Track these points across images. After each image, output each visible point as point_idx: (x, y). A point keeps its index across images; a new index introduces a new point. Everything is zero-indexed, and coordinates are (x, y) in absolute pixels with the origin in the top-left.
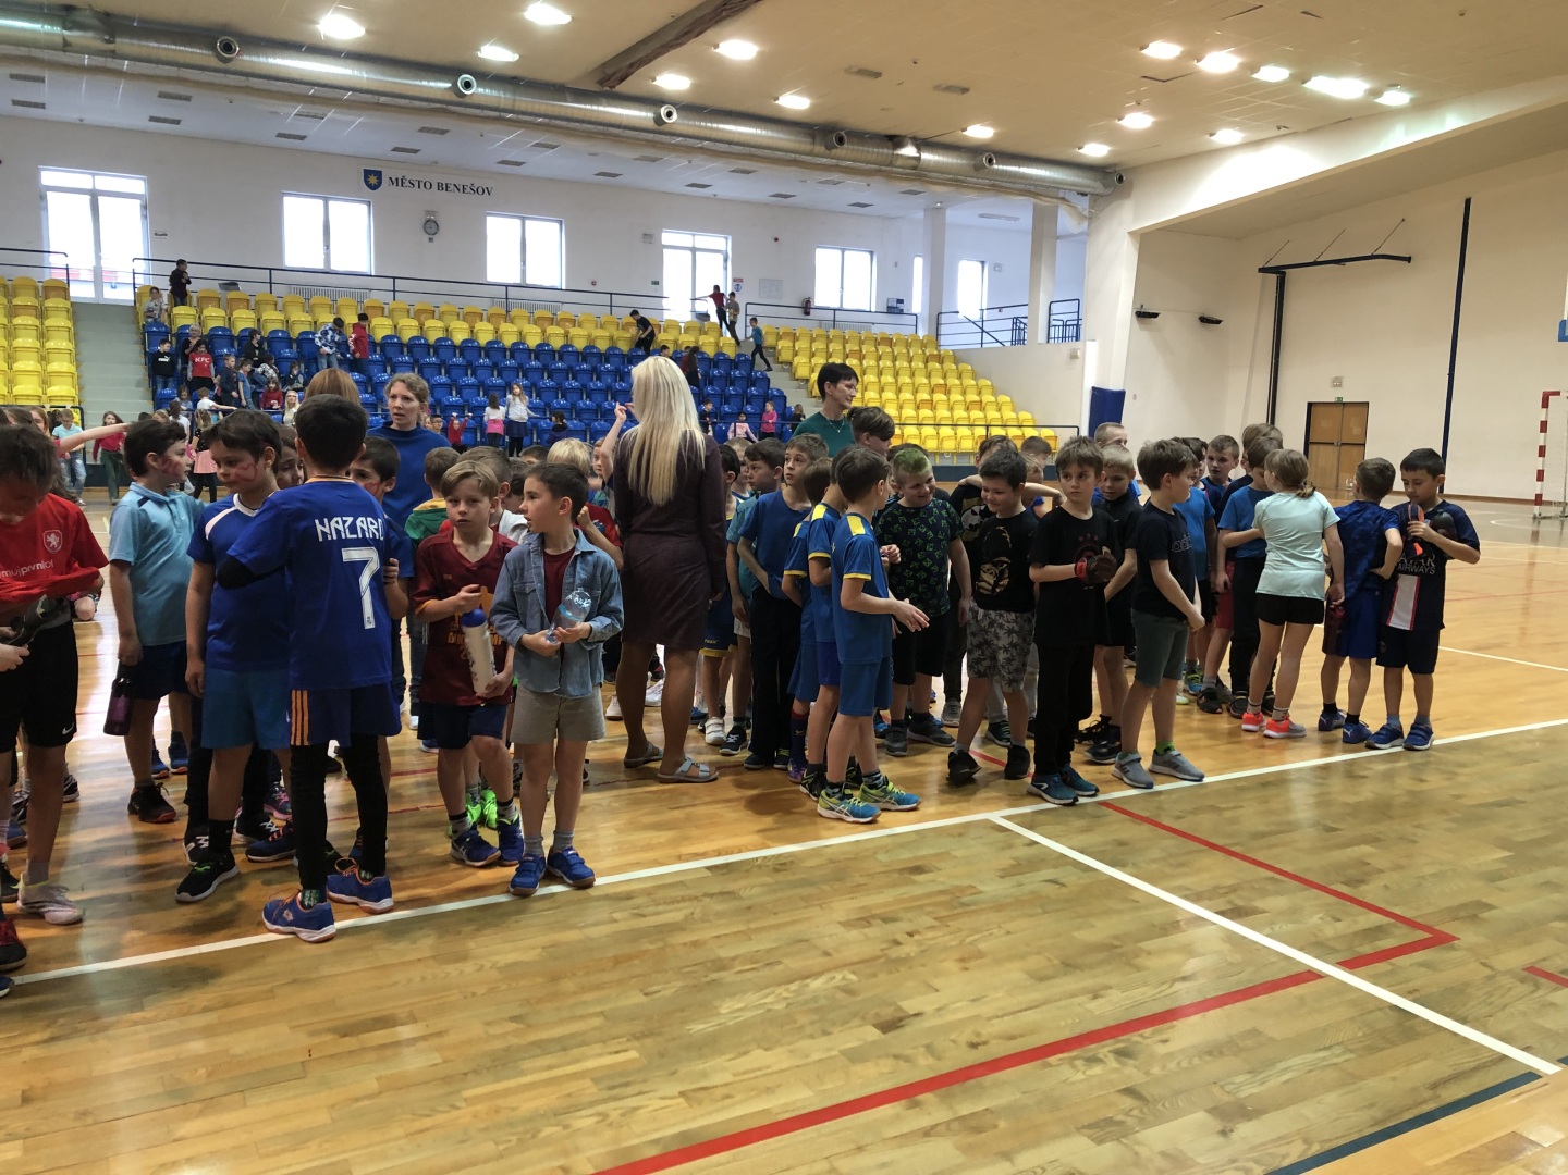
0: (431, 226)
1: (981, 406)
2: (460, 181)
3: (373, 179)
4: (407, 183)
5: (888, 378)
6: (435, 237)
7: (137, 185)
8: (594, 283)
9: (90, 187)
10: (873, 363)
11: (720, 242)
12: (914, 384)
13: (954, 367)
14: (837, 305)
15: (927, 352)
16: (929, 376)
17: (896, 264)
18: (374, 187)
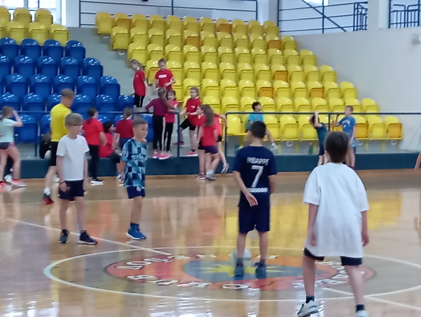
1: (323, 92)
5: (226, 65)
10: (211, 49)
12: (253, 70)
13: (294, 52)
15: (268, 39)
16: (270, 63)
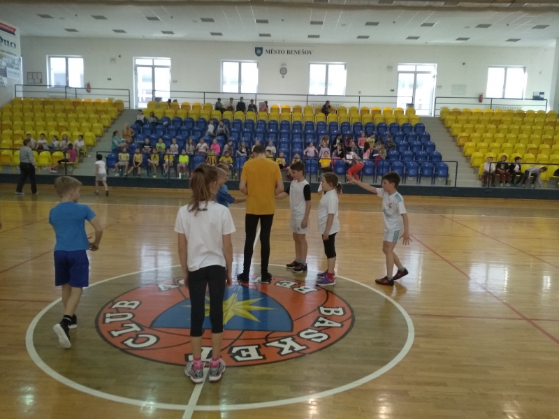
0: (283, 71)
2: (297, 49)
3: (259, 51)
4: (273, 52)
5: (512, 135)
6: (285, 76)
7: (167, 61)
8: (360, 92)
9: (152, 64)
10: (505, 126)
11: (432, 68)
12: (529, 138)
14: (501, 97)
17: (540, 73)
18: (259, 55)
